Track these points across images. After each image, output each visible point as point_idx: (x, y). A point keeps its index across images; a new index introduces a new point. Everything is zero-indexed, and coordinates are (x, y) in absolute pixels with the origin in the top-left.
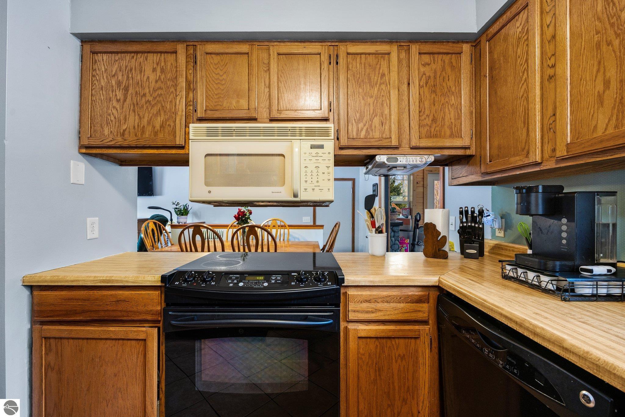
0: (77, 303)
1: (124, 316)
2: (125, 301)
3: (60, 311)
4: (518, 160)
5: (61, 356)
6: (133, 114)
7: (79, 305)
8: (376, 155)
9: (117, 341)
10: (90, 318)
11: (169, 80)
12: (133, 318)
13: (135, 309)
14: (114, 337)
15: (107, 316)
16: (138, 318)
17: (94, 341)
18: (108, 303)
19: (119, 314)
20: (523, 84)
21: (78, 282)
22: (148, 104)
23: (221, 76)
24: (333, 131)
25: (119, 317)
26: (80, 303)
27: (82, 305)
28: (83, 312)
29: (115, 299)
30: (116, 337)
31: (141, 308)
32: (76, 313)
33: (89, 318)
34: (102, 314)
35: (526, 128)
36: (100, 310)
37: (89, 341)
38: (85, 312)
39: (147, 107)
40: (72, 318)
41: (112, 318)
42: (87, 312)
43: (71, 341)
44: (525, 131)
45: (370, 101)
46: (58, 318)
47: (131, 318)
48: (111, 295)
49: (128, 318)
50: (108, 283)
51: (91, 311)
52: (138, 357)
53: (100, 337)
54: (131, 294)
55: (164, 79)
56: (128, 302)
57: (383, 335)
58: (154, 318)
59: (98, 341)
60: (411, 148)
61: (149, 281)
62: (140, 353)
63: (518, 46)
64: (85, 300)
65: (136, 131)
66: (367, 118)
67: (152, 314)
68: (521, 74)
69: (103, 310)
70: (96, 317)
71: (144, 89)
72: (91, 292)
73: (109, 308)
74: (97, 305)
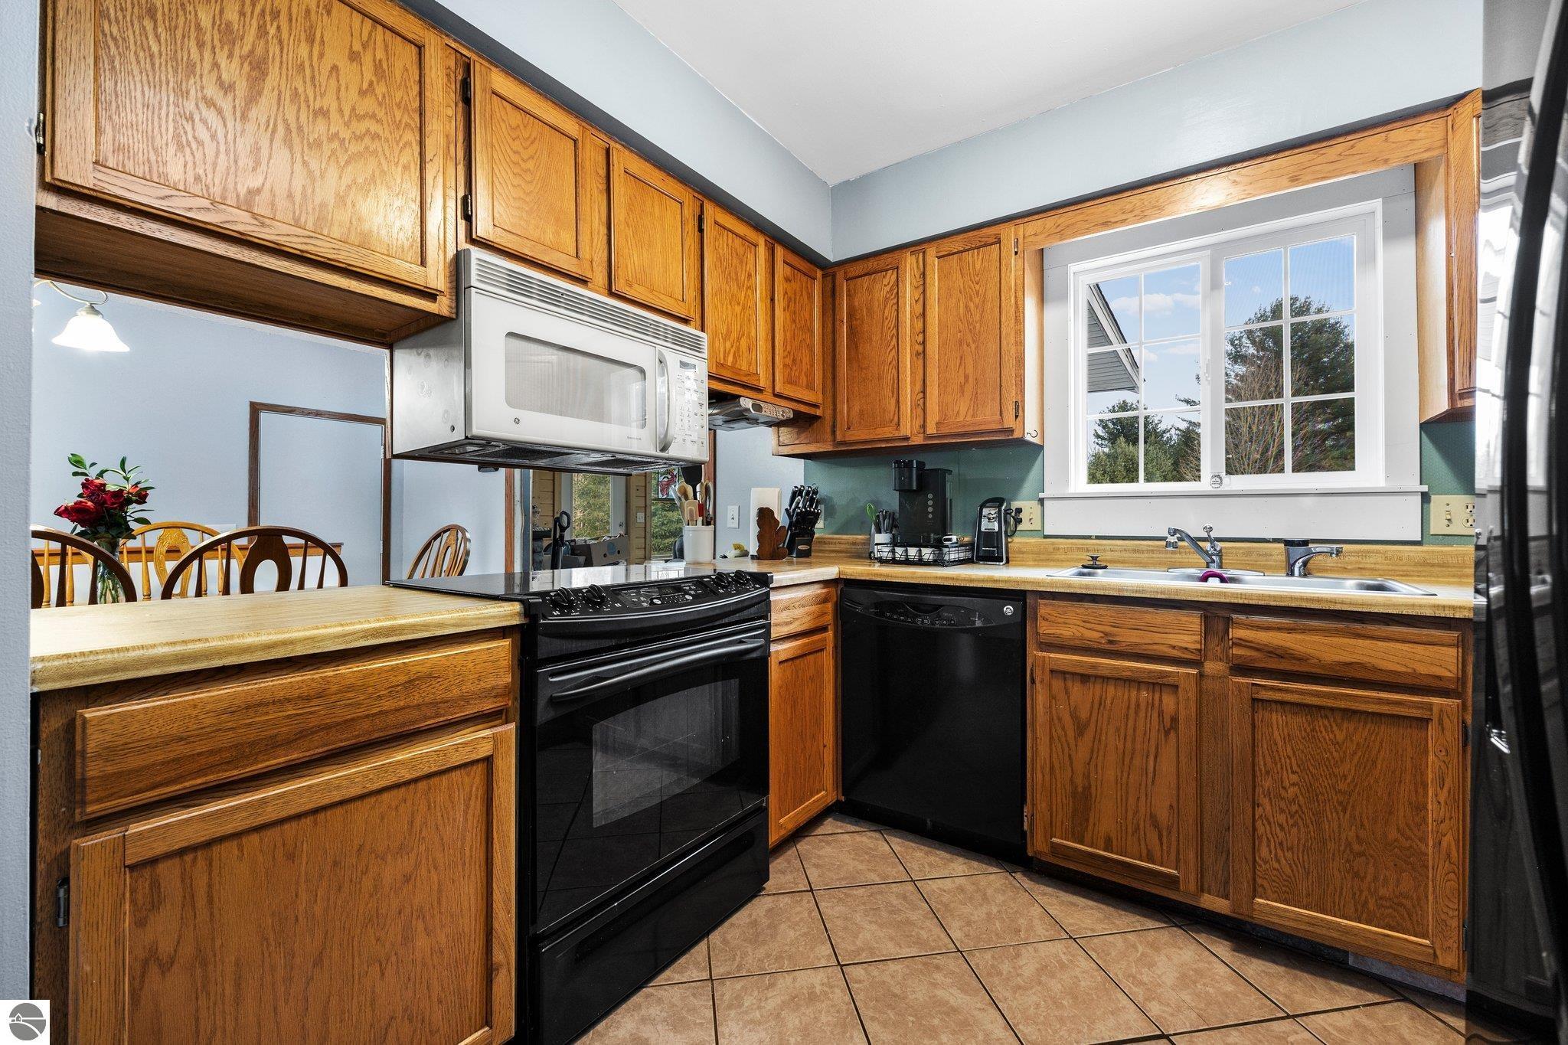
0: (281, 714)
1: (426, 718)
2: (430, 676)
3: (211, 752)
4: (888, 432)
5: (210, 900)
6: (286, 153)
7: (289, 717)
8: (741, 396)
9: (412, 787)
10: (326, 749)
11: (399, 106)
12: (450, 717)
13: (456, 692)
14: (408, 777)
15: (380, 730)
16: (463, 714)
17: (339, 811)
18: (382, 693)
19: (416, 714)
20: (891, 350)
21: (291, 647)
22: (336, 144)
23: (525, 161)
24: (706, 344)
25: (415, 722)
26: (289, 713)
27: (297, 715)
28: (302, 735)
29: (402, 679)
30: (415, 775)
31: (469, 687)
32: (273, 744)
33: (321, 750)
34: (366, 725)
35: (894, 398)
36: (359, 718)
37: (321, 816)
38: (306, 736)
39: (333, 152)
40: (260, 766)
41: (394, 731)
42: (316, 732)
43: (255, 838)
44: (893, 401)
45: (738, 309)
46: (199, 781)
47: (445, 718)
48: (393, 669)
49: (437, 720)
50: (387, 636)
51: (328, 728)
52: (467, 806)
53: (366, 791)
54: (445, 656)
55: (384, 97)
56: (439, 680)
57: (799, 652)
58: (499, 703)
59: (351, 806)
60: (776, 395)
61: (493, 617)
62: (473, 797)
63: (885, 307)
64: (308, 698)
65: (297, 207)
66: (734, 335)
67: (495, 697)
68: (889, 338)
69: (367, 716)
70: (346, 740)
71: (322, 95)
72: (328, 672)
73: (387, 705)
74: (350, 705)
